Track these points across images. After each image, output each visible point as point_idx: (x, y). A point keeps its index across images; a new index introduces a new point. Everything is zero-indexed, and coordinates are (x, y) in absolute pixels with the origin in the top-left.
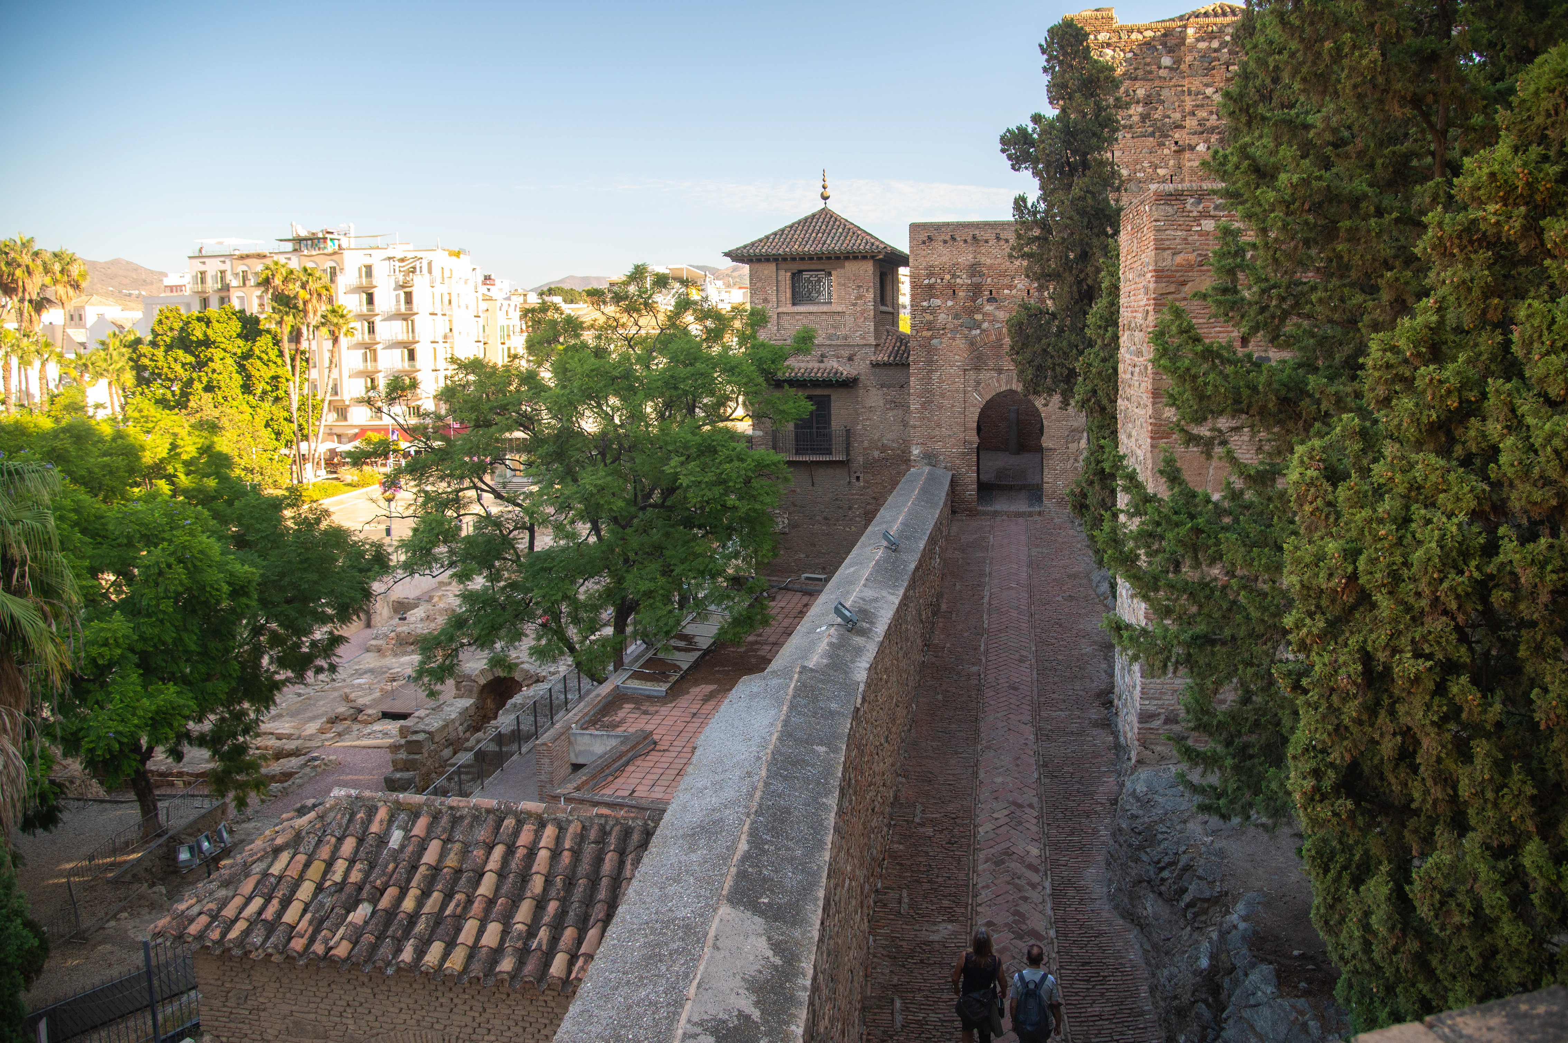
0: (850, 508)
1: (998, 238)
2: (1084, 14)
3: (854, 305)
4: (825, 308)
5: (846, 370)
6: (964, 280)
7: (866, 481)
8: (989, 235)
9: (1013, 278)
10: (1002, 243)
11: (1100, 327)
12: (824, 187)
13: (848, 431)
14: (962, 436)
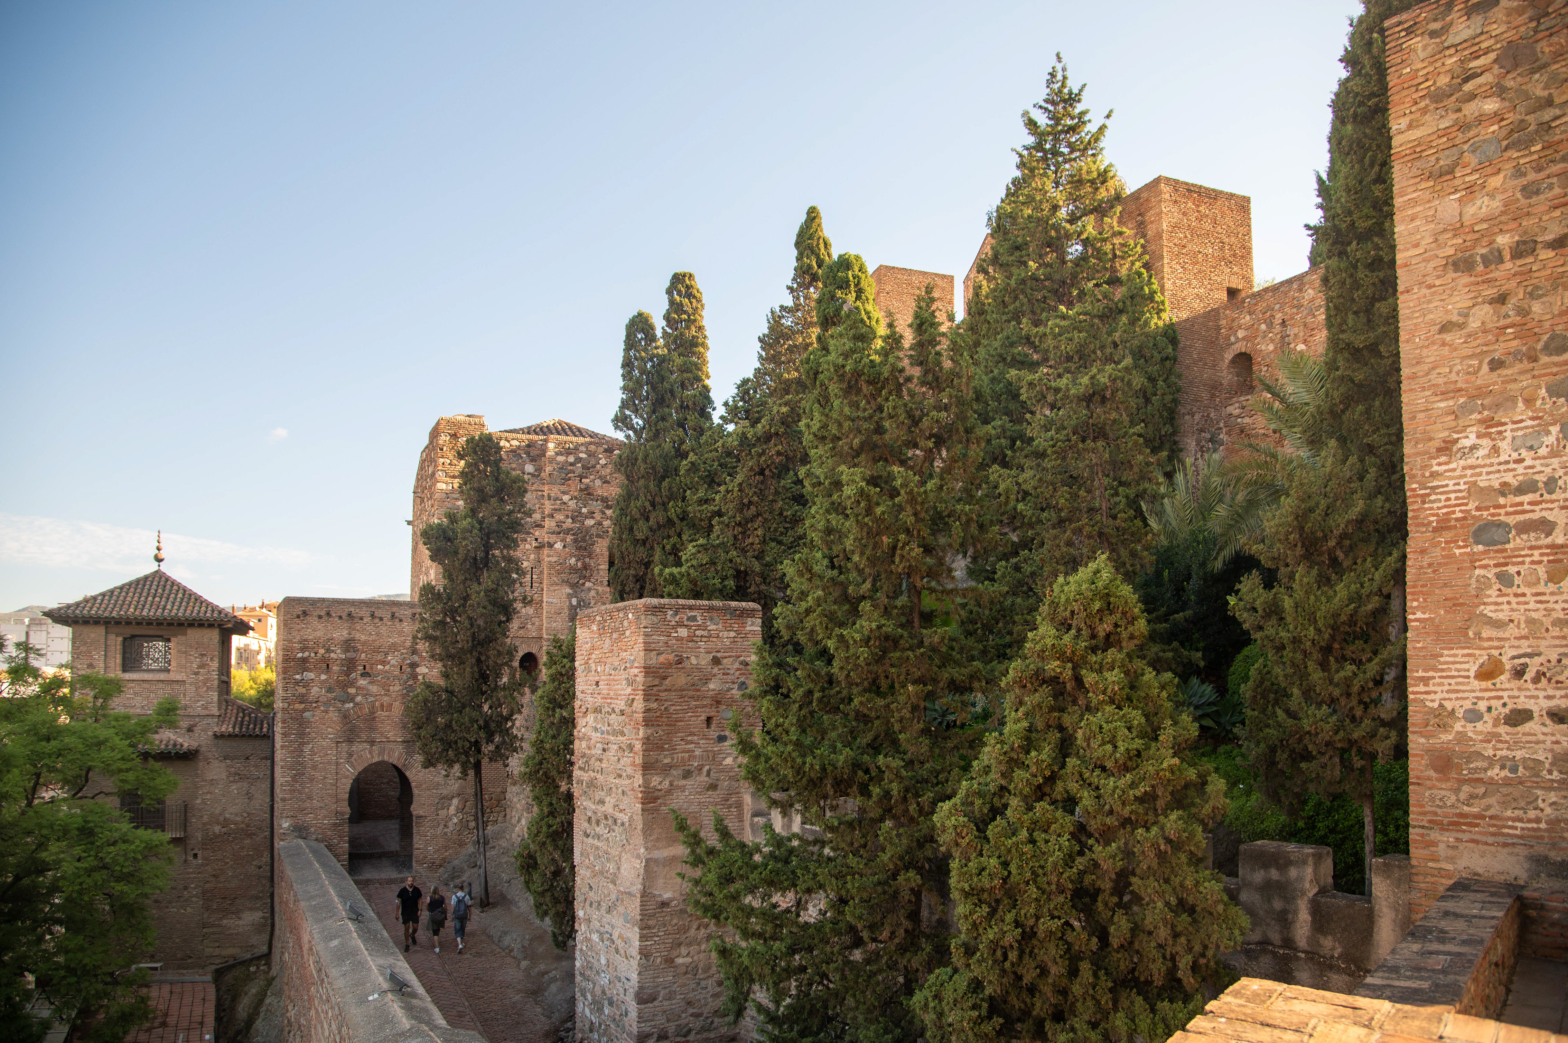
0: (186, 888)
1: (373, 616)
2: (459, 418)
3: (196, 674)
4: (162, 676)
5: (186, 742)
6: (338, 654)
7: (205, 858)
8: (364, 612)
9: (386, 654)
10: (377, 620)
11: (548, 708)
12: (159, 549)
13: (186, 806)
14: (334, 807)
